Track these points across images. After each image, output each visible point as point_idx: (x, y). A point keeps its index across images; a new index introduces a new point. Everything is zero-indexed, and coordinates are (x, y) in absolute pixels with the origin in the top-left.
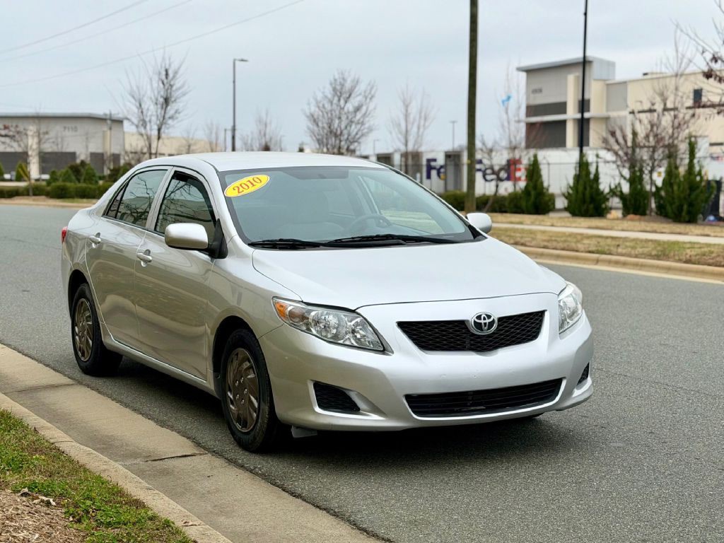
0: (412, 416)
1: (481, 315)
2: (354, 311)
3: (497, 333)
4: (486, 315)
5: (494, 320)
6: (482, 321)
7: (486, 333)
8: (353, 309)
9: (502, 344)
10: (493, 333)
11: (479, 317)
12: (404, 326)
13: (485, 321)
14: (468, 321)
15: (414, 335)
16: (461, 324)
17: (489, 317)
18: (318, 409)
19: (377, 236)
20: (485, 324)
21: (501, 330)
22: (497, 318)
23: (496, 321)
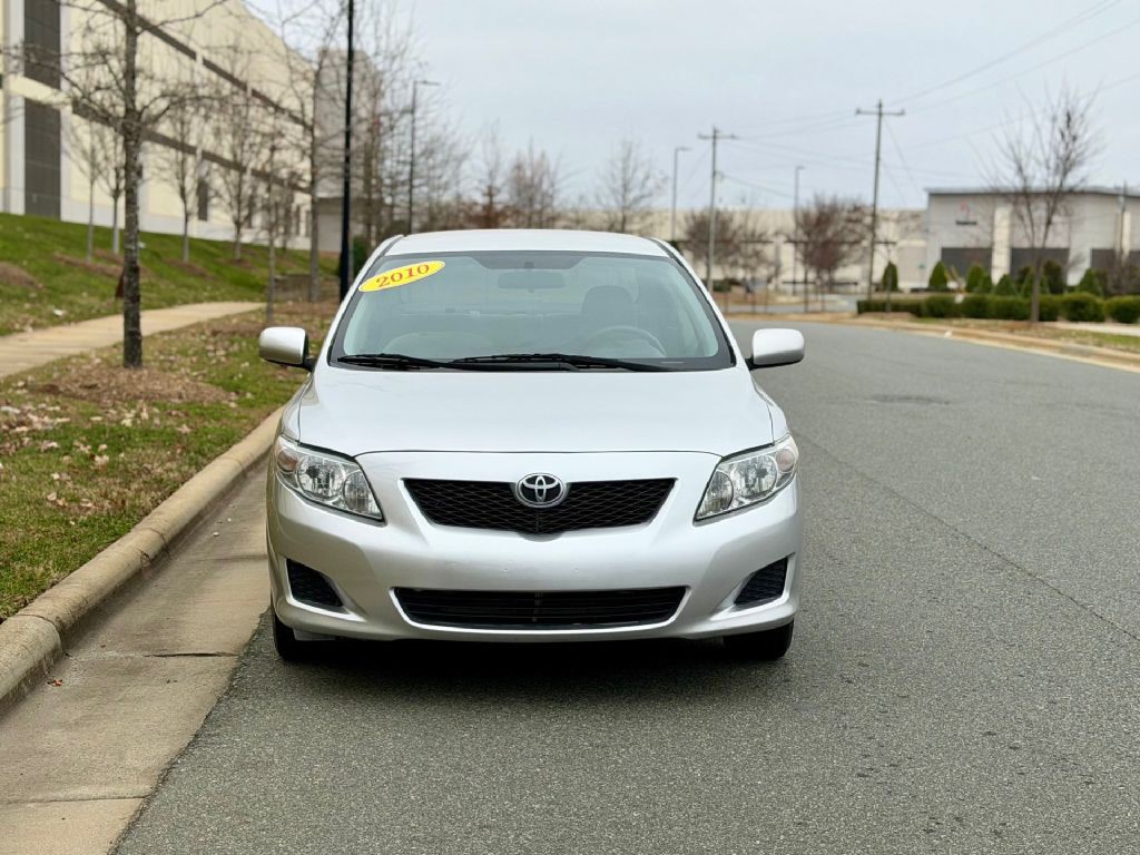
0: (402, 619)
1: (536, 477)
2: (352, 459)
3: (564, 508)
4: (545, 477)
5: (558, 485)
6: (536, 487)
7: (540, 504)
8: (352, 455)
9: (575, 524)
10: (559, 507)
11: (532, 480)
12: (411, 484)
13: (540, 487)
14: (514, 484)
15: (427, 499)
16: (504, 488)
17: (549, 480)
18: (292, 600)
19: (537, 356)
20: (541, 491)
21: (574, 503)
22: (568, 484)
23: (564, 488)
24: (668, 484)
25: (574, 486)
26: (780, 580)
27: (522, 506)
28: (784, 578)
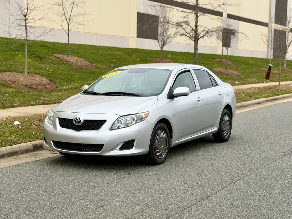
1: (77, 118)
2: (54, 113)
3: (82, 125)
6: (77, 120)
7: (78, 124)
9: (84, 129)
14: (73, 119)
15: (60, 122)
17: (79, 119)
21: (84, 124)
22: (83, 120)
23: (82, 121)
24: (105, 121)
25: (85, 121)
26: (133, 145)
27: (75, 124)
28: (134, 144)
